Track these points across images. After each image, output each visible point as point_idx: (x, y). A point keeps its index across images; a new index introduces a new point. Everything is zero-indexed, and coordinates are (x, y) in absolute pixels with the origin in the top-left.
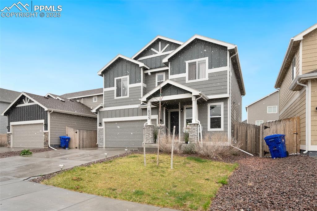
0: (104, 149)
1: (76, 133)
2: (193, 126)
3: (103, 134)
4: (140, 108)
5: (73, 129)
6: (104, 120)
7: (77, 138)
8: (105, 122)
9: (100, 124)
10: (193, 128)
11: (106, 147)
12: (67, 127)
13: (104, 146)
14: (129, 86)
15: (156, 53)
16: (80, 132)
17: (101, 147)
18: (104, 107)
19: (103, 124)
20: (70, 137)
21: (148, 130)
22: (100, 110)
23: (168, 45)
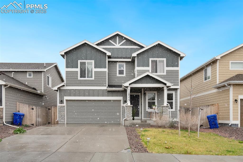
0: (66, 125)
1: (33, 109)
2: (166, 108)
3: (64, 111)
4: (108, 90)
5: (27, 105)
6: (66, 98)
7: (34, 114)
8: (67, 100)
9: (62, 102)
10: (166, 109)
11: (67, 124)
12: (18, 103)
13: (66, 123)
14: (94, 70)
15: (114, 45)
16: (36, 108)
17: (62, 123)
18: (65, 86)
19: (65, 102)
20: (25, 114)
21: (129, 109)
22: (61, 88)
23: (125, 41)
